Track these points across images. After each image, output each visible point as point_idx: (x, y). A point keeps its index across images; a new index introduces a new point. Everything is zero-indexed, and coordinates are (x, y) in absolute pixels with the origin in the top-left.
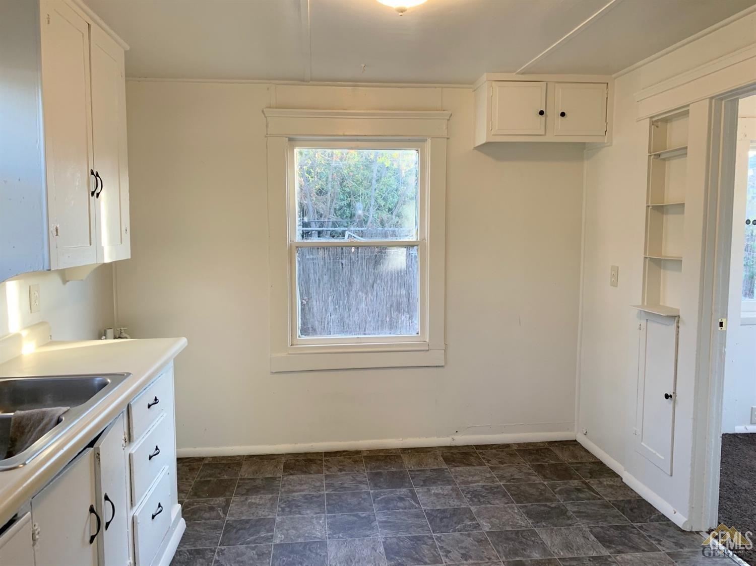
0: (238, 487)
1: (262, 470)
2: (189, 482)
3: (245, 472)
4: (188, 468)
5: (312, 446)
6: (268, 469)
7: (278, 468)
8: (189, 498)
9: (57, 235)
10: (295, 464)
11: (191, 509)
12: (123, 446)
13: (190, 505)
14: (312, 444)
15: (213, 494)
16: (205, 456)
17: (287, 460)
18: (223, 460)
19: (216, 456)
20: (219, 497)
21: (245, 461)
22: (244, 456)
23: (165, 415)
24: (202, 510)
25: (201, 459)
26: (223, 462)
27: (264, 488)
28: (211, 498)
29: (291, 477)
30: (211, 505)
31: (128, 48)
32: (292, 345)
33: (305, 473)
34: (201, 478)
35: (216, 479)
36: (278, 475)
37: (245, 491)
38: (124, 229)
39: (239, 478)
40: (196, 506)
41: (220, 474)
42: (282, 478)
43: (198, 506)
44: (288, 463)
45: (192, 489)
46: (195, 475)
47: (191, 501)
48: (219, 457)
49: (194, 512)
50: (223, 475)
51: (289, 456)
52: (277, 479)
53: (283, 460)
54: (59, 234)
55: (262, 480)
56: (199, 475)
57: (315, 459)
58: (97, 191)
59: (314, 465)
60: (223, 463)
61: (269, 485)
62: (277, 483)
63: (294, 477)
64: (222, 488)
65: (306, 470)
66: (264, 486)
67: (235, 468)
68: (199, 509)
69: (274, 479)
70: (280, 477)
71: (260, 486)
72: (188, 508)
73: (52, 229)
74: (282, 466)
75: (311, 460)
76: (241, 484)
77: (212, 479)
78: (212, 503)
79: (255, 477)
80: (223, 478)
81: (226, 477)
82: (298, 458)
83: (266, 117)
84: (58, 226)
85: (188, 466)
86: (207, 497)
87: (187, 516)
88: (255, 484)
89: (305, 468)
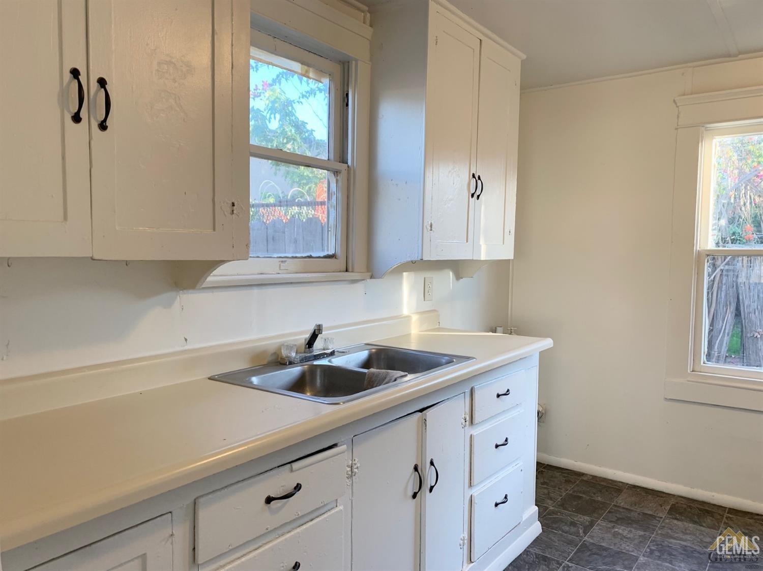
0: (609, 512)
1: (643, 504)
2: (561, 492)
3: (622, 500)
4: (564, 479)
5: (713, 496)
6: (651, 505)
7: (663, 507)
8: (555, 507)
9: (431, 230)
10: (685, 509)
11: (554, 518)
12: (462, 424)
13: (553, 513)
14: (713, 494)
15: (580, 510)
16: (586, 473)
17: (677, 503)
18: (603, 481)
19: (597, 476)
20: (584, 515)
21: (627, 489)
22: (627, 484)
23: (521, 412)
24: (563, 522)
25: (580, 474)
26: (602, 483)
27: (637, 522)
28: (576, 514)
29: (675, 522)
30: (573, 519)
31: (524, 57)
32: (693, 371)
33: (695, 522)
34: (574, 492)
35: (588, 498)
36: (660, 515)
37: (616, 518)
38: (507, 231)
39: (613, 504)
40: (559, 516)
41: (594, 494)
42: (664, 520)
43: (561, 517)
44: (677, 505)
45: (561, 499)
46: (568, 488)
47: (556, 510)
48: (600, 477)
49: (556, 521)
50: (598, 496)
51: (682, 499)
52: (657, 519)
53: (672, 501)
54: (433, 229)
55: (639, 514)
56: (573, 488)
57: (714, 512)
58: (478, 193)
59: (711, 518)
60: (603, 485)
61: (645, 522)
62: (657, 523)
63: (679, 523)
64: (593, 509)
65: (698, 520)
66: (639, 521)
67: (613, 493)
68: (561, 520)
69: (653, 517)
70: (662, 518)
71: (634, 519)
72: (551, 515)
73: (427, 224)
74: (668, 508)
75: (708, 512)
76: (613, 510)
77: (584, 496)
78: (575, 519)
79: (632, 508)
80: (597, 499)
81: (599, 499)
82: (691, 505)
83: (677, 107)
84: (433, 222)
85: (565, 477)
86: (573, 512)
87: (547, 522)
88: (629, 516)
89: (696, 518)
